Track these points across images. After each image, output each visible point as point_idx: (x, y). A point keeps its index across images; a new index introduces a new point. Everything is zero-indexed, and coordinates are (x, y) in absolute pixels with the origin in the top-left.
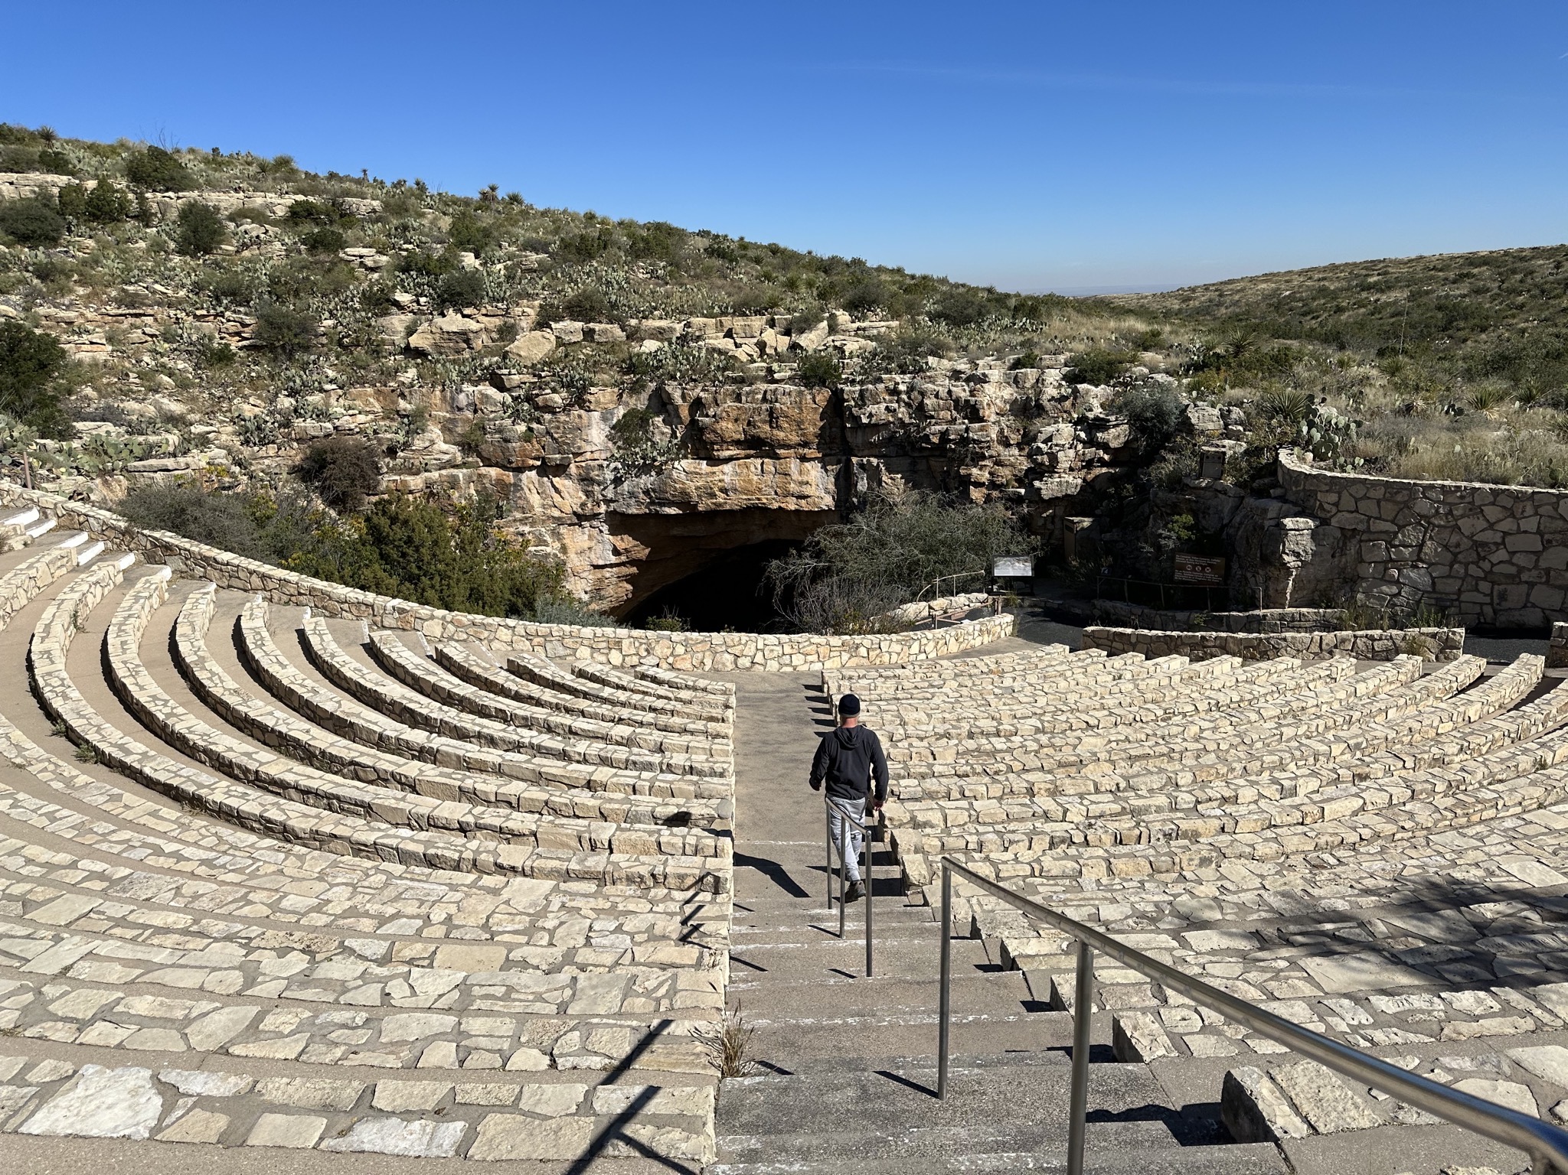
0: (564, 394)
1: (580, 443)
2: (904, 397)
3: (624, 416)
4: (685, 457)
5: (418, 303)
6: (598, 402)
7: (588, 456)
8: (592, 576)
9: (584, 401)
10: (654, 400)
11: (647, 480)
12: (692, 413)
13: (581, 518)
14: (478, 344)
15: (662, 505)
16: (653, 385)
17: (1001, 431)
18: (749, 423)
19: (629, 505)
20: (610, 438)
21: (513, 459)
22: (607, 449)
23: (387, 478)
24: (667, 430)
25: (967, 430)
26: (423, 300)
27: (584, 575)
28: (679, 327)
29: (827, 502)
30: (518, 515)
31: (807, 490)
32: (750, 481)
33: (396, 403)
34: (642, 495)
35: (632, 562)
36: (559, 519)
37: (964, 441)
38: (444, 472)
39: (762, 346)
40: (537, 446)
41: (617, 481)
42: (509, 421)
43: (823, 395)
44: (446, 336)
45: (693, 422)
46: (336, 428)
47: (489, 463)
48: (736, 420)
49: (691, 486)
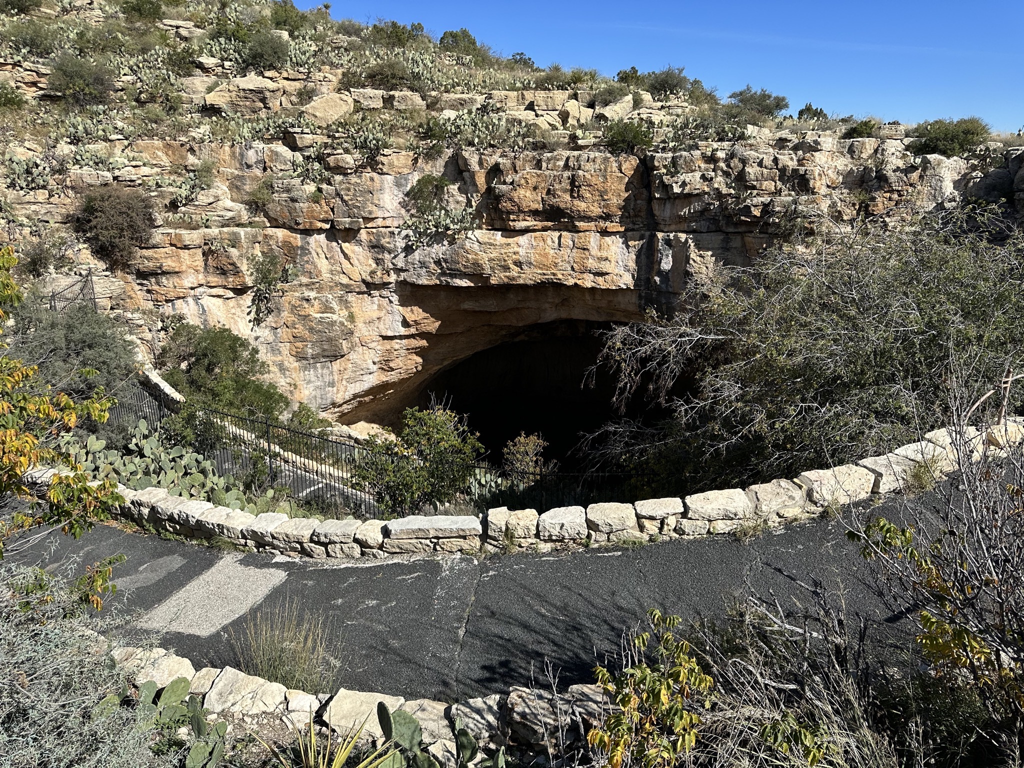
0: (357, 155)
1: (371, 207)
2: (722, 165)
3: (419, 181)
4: (480, 228)
5: (223, 66)
6: (391, 165)
7: (380, 222)
8: (382, 347)
9: (377, 163)
10: (451, 168)
11: (440, 250)
12: (489, 180)
13: (370, 287)
14: (275, 104)
15: (453, 276)
16: (449, 152)
17: (833, 205)
18: (549, 192)
19: (419, 276)
20: (403, 205)
21: (300, 220)
22: (400, 216)
23: (161, 230)
24: (462, 199)
25: (795, 202)
26: (227, 64)
27: (372, 345)
28: (480, 99)
29: (626, 280)
30: (305, 280)
31: (605, 267)
32: (546, 255)
33: (184, 158)
34: (433, 266)
35: (422, 335)
36: (347, 286)
37: (791, 215)
38: (225, 229)
39: (564, 116)
40: (326, 208)
41: (408, 250)
42: (299, 180)
43: (630, 164)
44: (242, 94)
45: (490, 190)
46: (115, 178)
47: (275, 224)
48: (535, 188)
49: (484, 258)
